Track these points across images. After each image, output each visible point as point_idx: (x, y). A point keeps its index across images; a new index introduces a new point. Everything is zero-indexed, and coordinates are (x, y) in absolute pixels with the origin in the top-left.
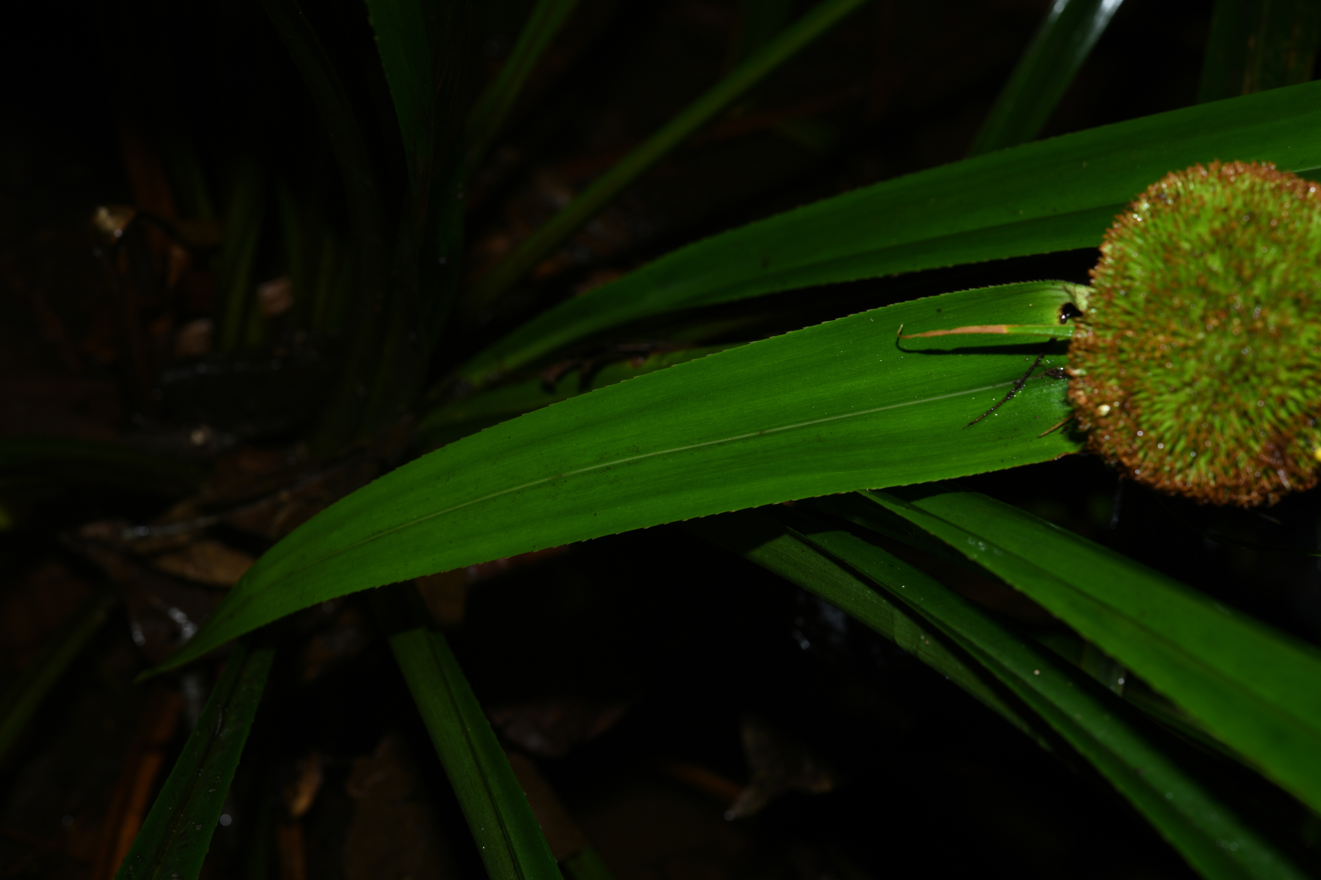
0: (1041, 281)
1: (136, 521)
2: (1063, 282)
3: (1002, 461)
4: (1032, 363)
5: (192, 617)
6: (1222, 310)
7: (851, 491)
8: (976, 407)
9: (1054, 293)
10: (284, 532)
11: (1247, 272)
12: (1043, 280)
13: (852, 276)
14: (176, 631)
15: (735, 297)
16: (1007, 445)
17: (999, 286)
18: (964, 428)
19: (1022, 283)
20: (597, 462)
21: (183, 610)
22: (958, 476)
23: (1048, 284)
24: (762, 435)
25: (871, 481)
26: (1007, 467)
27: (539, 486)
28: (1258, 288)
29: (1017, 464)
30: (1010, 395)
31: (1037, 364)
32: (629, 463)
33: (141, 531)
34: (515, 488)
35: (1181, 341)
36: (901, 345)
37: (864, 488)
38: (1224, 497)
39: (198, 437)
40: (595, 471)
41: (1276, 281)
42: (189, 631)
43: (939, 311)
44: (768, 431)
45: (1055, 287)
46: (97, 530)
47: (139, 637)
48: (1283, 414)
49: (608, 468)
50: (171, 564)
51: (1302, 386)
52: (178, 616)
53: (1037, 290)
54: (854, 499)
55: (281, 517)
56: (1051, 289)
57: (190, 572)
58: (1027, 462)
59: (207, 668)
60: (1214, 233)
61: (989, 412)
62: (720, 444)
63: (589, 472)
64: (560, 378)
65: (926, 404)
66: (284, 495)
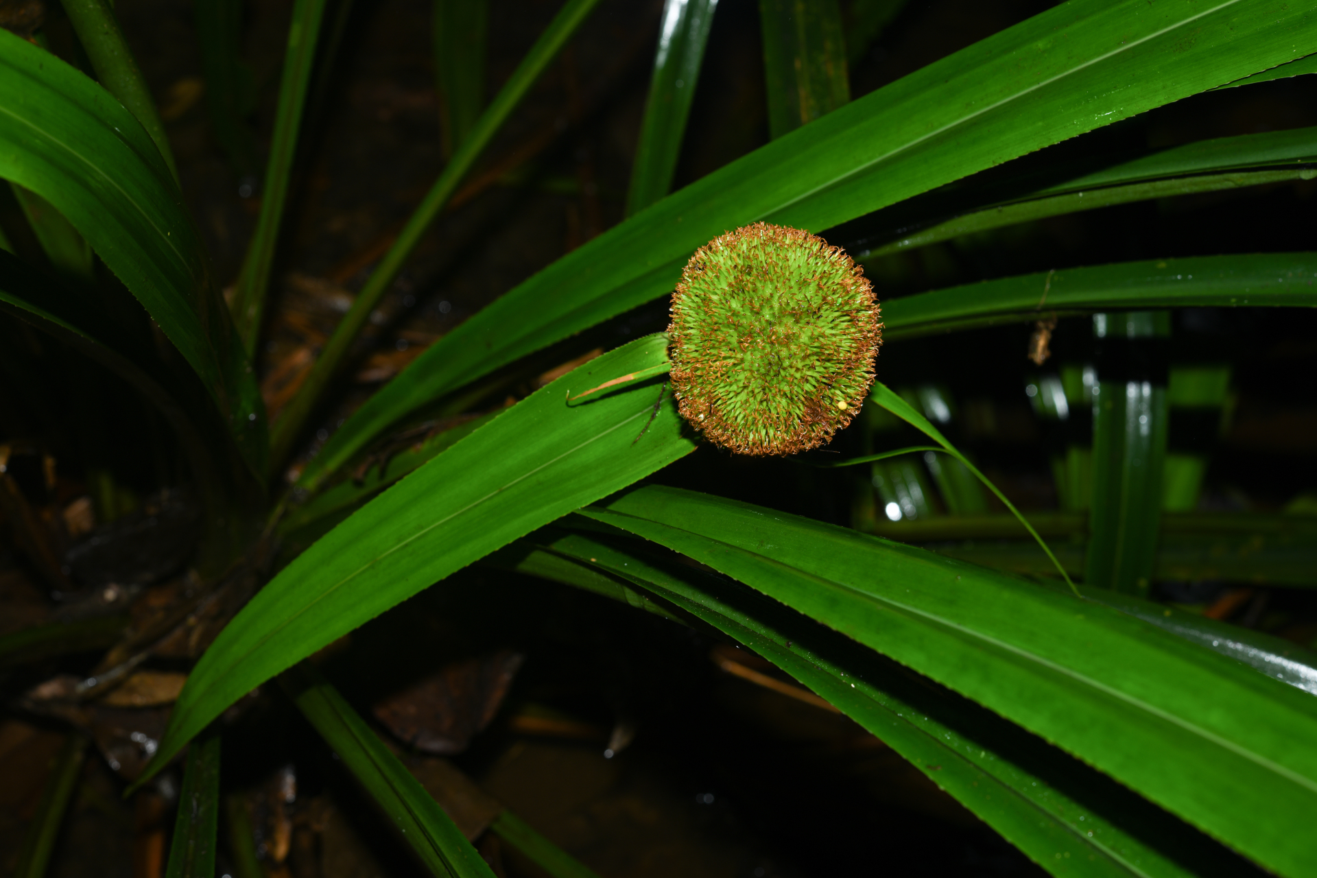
0: (647, 336)
1: (85, 676)
2: (660, 333)
3: (660, 462)
4: (660, 390)
5: (151, 736)
6: (748, 336)
7: (569, 512)
8: (636, 429)
9: (658, 341)
10: (201, 653)
11: (757, 305)
12: (648, 335)
13: (548, 341)
14: (141, 751)
15: (473, 377)
16: (661, 450)
17: (622, 347)
18: (631, 447)
19: (636, 341)
20: (397, 543)
21: (141, 731)
22: (635, 481)
23: (652, 337)
24: (501, 491)
25: (579, 502)
26: (664, 465)
27: (364, 572)
28: (767, 315)
29: (671, 461)
30: (653, 416)
31: (664, 390)
32: (419, 538)
33: (91, 682)
34: (349, 578)
35: (732, 361)
36: (571, 403)
37: (576, 508)
38: (794, 450)
39: (110, 595)
40: (398, 550)
41: (776, 305)
42: (151, 747)
43: (590, 373)
44: (505, 487)
45: (657, 337)
46: (48, 690)
47: (115, 764)
48: (808, 387)
49: (406, 545)
50: (119, 699)
51: (813, 367)
52: (138, 737)
53: (647, 343)
54: (573, 517)
55: (194, 639)
56: (655, 339)
57: (138, 700)
58: (677, 458)
59: (176, 769)
60: (730, 285)
61: (644, 431)
62: (476, 506)
63: (395, 552)
64: (366, 473)
65: (602, 438)
66: (192, 620)
